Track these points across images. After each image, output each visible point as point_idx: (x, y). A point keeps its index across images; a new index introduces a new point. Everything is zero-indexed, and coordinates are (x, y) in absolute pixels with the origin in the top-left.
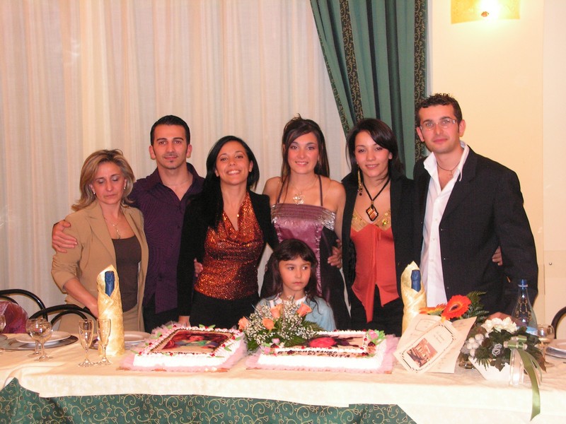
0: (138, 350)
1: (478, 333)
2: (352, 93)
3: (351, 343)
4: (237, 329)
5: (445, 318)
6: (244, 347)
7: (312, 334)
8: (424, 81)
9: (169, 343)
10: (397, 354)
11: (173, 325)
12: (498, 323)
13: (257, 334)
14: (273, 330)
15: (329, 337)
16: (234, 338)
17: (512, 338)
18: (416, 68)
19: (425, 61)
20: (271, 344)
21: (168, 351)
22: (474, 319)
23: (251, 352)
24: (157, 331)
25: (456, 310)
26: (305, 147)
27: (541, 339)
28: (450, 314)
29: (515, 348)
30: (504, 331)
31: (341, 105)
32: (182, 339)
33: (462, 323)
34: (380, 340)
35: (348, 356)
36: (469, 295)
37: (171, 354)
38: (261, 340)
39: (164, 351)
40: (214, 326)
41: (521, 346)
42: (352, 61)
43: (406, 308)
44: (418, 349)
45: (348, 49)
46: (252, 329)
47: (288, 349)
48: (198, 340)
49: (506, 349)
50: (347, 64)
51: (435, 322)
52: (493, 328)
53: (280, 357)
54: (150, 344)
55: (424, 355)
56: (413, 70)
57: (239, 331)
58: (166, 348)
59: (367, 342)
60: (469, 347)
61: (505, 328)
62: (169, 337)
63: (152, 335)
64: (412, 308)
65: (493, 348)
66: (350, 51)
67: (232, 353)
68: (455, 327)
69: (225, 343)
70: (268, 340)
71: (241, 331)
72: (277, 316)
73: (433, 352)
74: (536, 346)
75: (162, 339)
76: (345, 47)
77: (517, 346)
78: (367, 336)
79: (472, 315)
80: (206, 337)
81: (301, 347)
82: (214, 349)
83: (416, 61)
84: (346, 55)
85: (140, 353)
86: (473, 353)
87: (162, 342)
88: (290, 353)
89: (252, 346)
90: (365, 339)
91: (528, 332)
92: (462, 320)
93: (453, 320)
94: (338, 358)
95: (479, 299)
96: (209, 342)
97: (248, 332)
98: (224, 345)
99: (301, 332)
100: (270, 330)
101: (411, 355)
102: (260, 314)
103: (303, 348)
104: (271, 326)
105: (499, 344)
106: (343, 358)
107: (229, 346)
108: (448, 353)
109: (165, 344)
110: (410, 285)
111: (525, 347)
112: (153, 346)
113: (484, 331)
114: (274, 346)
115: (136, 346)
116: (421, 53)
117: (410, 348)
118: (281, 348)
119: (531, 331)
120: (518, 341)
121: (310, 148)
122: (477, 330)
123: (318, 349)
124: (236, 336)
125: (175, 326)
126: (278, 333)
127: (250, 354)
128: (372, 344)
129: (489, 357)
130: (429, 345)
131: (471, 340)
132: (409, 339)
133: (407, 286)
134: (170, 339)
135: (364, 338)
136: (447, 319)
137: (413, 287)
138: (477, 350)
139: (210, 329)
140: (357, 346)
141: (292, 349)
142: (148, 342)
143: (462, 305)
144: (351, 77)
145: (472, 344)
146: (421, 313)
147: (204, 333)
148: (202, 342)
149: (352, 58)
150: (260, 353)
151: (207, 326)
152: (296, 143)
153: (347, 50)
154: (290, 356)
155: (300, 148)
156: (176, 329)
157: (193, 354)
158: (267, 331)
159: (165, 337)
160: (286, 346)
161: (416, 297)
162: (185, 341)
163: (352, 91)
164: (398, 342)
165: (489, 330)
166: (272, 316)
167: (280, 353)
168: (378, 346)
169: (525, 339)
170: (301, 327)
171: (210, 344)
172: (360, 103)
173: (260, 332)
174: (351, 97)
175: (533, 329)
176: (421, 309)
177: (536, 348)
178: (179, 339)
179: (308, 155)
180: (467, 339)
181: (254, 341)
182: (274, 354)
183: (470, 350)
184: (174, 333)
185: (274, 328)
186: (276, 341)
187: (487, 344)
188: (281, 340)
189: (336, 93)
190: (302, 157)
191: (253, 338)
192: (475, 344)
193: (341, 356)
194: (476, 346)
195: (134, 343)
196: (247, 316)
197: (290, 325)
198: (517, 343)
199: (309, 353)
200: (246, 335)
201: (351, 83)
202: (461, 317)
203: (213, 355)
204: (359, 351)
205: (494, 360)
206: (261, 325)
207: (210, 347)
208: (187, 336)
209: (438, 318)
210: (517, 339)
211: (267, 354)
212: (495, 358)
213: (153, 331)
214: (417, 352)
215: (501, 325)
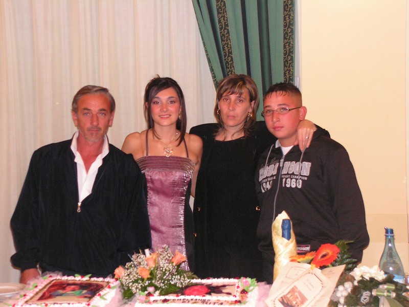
0: (11, 302)
1: (347, 280)
2: (224, 49)
3: (224, 291)
4: (113, 277)
5: (314, 266)
6: (120, 296)
7: (186, 282)
8: (292, 39)
9: (44, 294)
10: (269, 301)
11: (48, 275)
12: (366, 271)
13: (133, 282)
14: (148, 279)
15: (202, 285)
16: (109, 287)
17: (381, 286)
18: (285, 26)
19: (293, 19)
20: (146, 292)
21: (43, 302)
22: (343, 267)
23: (127, 301)
24: (32, 283)
25: (325, 258)
26: (167, 102)
28: (319, 262)
29: (384, 296)
30: (372, 279)
32: (58, 289)
33: (331, 271)
34: (251, 288)
35: (222, 304)
37: (46, 305)
38: (136, 289)
40: (90, 275)
41: (389, 294)
42: (224, 19)
43: (277, 256)
44: (289, 296)
45: (220, 7)
46: (127, 278)
47: (163, 298)
48: (74, 290)
49: (375, 296)
50: (220, 22)
51: (305, 270)
52: (362, 276)
53: (155, 305)
54: (25, 295)
55: (294, 303)
56: (282, 28)
58: (41, 298)
59: (240, 290)
60: (339, 294)
61: (373, 276)
62: (44, 287)
63: (27, 286)
64: (283, 256)
65: (362, 295)
66: (222, 9)
67: (108, 302)
68: (325, 275)
69: (101, 293)
70: (144, 289)
71: (117, 280)
72: (152, 265)
74: (404, 294)
75: (37, 290)
76: (217, 6)
77: (385, 294)
79: (341, 264)
80: (82, 286)
81: (175, 295)
82: (90, 298)
83: (285, 19)
84: (219, 13)
85: (14, 306)
86: (342, 301)
87: (37, 293)
88: (165, 301)
89: (128, 295)
90: (238, 287)
91: (395, 280)
92: (331, 268)
93: (322, 268)
95: (347, 247)
96: (84, 291)
97: (124, 281)
98: (100, 295)
99: (175, 280)
100: (145, 279)
101: (283, 303)
102: (136, 263)
103: (178, 296)
104: (146, 275)
105: (368, 292)
106: (216, 305)
107: (105, 295)
108: (318, 301)
109: (40, 295)
110: (281, 235)
111: (394, 295)
112: (28, 298)
113: (352, 279)
114: (150, 294)
115: (10, 298)
116: (290, 11)
117: (282, 295)
118: (156, 296)
119: (399, 280)
120: (386, 289)
121: (171, 102)
122: (346, 278)
123: (192, 297)
124: (112, 285)
125: (51, 276)
126: (153, 281)
127: (125, 303)
128: (244, 292)
129: (358, 305)
130: (300, 293)
131: (341, 288)
132: (280, 286)
133: (278, 235)
134: (45, 290)
135: (237, 285)
136: (316, 267)
137: (283, 236)
138: (346, 298)
139: (86, 278)
140: (229, 294)
141: (167, 297)
142: (23, 293)
143: (330, 253)
144: (223, 35)
145: (342, 292)
146: (292, 261)
147: (79, 282)
148: (78, 292)
149: (224, 17)
150: (136, 302)
151: (83, 276)
152: (158, 98)
153: (219, 9)
154: (165, 304)
156: (51, 279)
157: (69, 304)
158: (143, 280)
159: (40, 287)
160: (161, 294)
162: (61, 291)
163: (224, 48)
164: (269, 290)
165: (358, 278)
166: (147, 265)
167: (155, 301)
168: (250, 293)
169: (393, 287)
170: (175, 275)
171: (86, 293)
172: (232, 60)
173: (136, 281)
174: (223, 54)
175: (400, 277)
176: (291, 257)
177: (404, 296)
178: (55, 290)
179: (170, 109)
180: (337, 287)
181: (129, 289)
182: (149, 302)
183: (339, 298)
184: (49, 283)
185: (149, 276)
186: (151, 289)
187: (356, 292)
188: (156, 288)
190: (165, 110)
191: (128, 287)
192: (345, 291)
193: (215, 303)
194: (345, 294)
195: (8, 295)
197: (164, 274)
198: (386, 291)
199: (184, 301)
200: (122, 285)
201: (222, 40)
202: (330, 265)
203: (88, 305)
204: (232, 299)
206: (137, 274)
207: (86, 297)
208: (62, 286)
209: (309, 266)
210: (385, 287)
211: (142, 302)
212: (364, 305)
214: (288, 299)
215: (370, 273)
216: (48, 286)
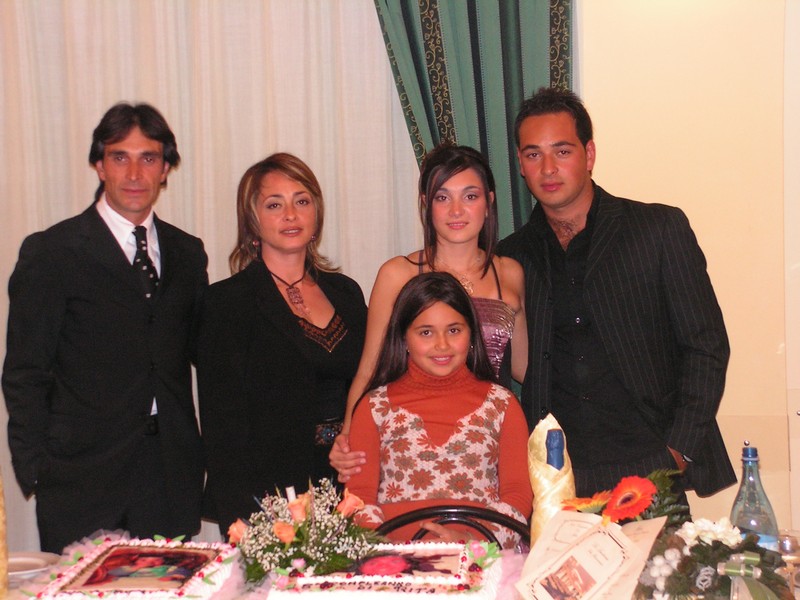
0: (34, 588)
1: (670, 546)
2: (435, 101)
3: (437, 566)
4: (227, 542)
5: (609, 518)
6: (239, 577)
7: (366, 549)
8: (567, 80)
9: (96, 574)
10: (522, 586)
11: (104, 537)
12: (706, 528)
13: (265, 551)
14: (293, 544)
15: (394, 554)
16: (220, 560)
17: (734, 557)
18: (553, 56)
19: (568, 42)
20: (289, 570)
21: (93, 588)
22: (662, 521)
23: (252, 585)
24: (73, 551)
25: (629, 504)
26: (461, 197)
27: (786, 558)
28: (619, 511)
29: (739, 575)
30: (717, 544)
31: (415, 124)
32: (123, 564)
33: (639, 529)
34: (489, 560)
35: (433, 591)
36: (653, 475)
37: (101, 595)
38: (270, 562)
39: (87, 589)
40: (182, 537)
41: (749, 571)
42: (434, 43)
43: (537, 499)
44: (560, 576)
45: (428, 20)
46: (253, 541)
47: (321, 580)
48: (152, 565)
49: (723, 577)
50: (427, 47)
51: (590, 526)
52: (698, 538)
53: (306, 594)
54: (60, 576)
55: (571, 588)
56: (547, 59)
57: (229, 546)
58: (92, 581)
59: (467, 564)
60: (654, 573)
61: (720, 537)
62: (96, 561)
63: (63, 558)
64: (548, 499)
65: (698, 574)
66: (431, 24)
67: (216, 588)
68: (628, 536)
69: (203, 570)
70: (285, 563)
71: (234, 545)
72: (300, 517)
73: (588, 582)
74: (777, 571)
75: (82, 565)
76: (422, 16)
77: (742, 572)
78: (467, 552)
79: (659, 514)
80: (168, 558)
81: (345, 574)
82: (183, 581)
83: (552, 42)
84: (425, 31)
85: (39, 596)
86: (661, 584)
87: (83, 572)
88: (325, 586)
89: (254, 574)
90: (464, 559)
91: (761, 544)
92: (640, 523)
93: (622, 523)
94: (414, 595)
95: (670, 484)
96: (172, 568)
97: (246, 548)
98: (201, 575)
99: (346, 547)
100: (288, 544)
101: (549, 588)
102: (269, 514)
103: (349, 576)
104: (289, 536)
105: (709, 568)
106: (423, 594)
107: (211, 574)
108: (616, 585)
109: (88, 575)
110: (546, 459)
111: (758, 573)
112: (65, 580)
113: (680, 544)
114: (296, 573)
115: (31, 581)
116: (561, 27)
117: (546, 575)
118: (309, 577)
119: (768, 544)
120: (744, 562)
121: (470, 197)
122: (669, 542)
123: (377, 578)
124: (224, 556)
125: (108, 539)
126: (303, 548)
127: (250, 590)
128: (475, 568)
129: (691, 592)
130: (581, 570)
131: (658, 560)
132: (542, 560)
133: (540, 459)
134: (98, 565)
135: (461, 556)
136: (613, 520)
137: (549, 461)
138: (669, 579)
139: (175, 543)
140: (447, 572)
141: (329, 579)
142: (55, 571)
143: (639, 495)
144: (434, 73)
145: (660, 567)
146: (566, 508)
147: (162, 550)
148: (160, 569)
149: (435, 38)
150: (270, 587)
151: (169, 538)
152: (446, 190)
153: (426, 22)
154: (326, 593)
155: (452, 198)
156: (110, 544)
157: (143, 592)
158: (282, 545)
159: (88, 561)
160: (317, 573)
161: (555, 480)
162: (127, 568)
163: (435, 98)
164: (523, 564)
165: (691, 542)
166: (291, 517)
167: (307, 587)
168: (486, 571)
169: (756, 559)
170: (345, 537)
171: (175, 572)
172: (451, 121)
173: (270, 548)
174: (433, 109)
176: (564, 502)
177: (778, 576)
178: (116, 565)
179: (468, 210)
180: (651, 557)
181: (256, 564)
182: (295, 589)
183: (655, 579)
184: (106, 552)
185: (295, 539)
186: (298, 564)
187: (688, 567)
188: (309, 562)
189: (405, 102)
190: (457, 213)
191: (255, 559)
192: (666, 566)
193: (419, 590)
194: (667, 572)
195: (26, 575)
196: (246, 517)
197: (324, 534)
198: (743, 566)
199: (361, 586)
200: (243, 554)
201: (432, 83)
202: (638, 517)
203: (180, 594)
204: (453, 581)
205: (701, 597)
206: (272, 534)
207: (174, 579)
208: (130, 557)
209: (598, 519)
210: (743, 558)
211: (282, 588)
212: (702, 593)
213: (66, 550)
214: (559, 582)
215: (713, 532)
216: (103, 559)
